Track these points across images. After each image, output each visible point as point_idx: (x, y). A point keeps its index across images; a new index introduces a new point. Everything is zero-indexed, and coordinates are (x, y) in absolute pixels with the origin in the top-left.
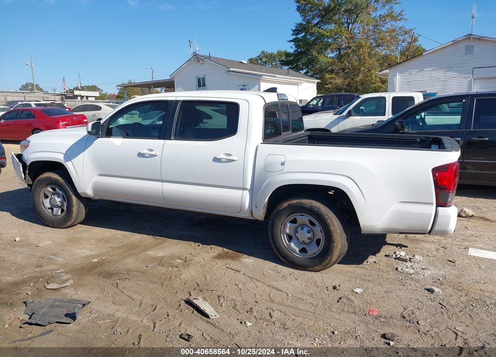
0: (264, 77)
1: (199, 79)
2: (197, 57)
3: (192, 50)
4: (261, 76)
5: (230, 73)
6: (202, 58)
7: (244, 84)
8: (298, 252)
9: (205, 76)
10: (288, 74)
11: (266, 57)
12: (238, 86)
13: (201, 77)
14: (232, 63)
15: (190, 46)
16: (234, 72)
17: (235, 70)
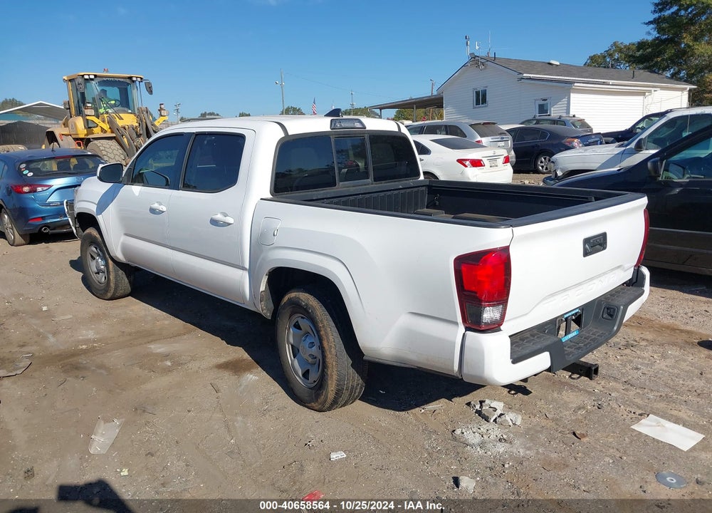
0: (576, 84)
1: (478, 93)
2: (475, 60)
3: (469, 51)
4: (572, 83)
5: (523, 80)
6: (483, 61)
7: (544, 97)
8: (301, 375)
9: (487, 87)
10: (633, 78)
11: (620, 51)
12: (536, 100)
13: (480, 89)
14: (531, 66)
15: (467, 45)
16: (530, 79)
17: (531, 75)
